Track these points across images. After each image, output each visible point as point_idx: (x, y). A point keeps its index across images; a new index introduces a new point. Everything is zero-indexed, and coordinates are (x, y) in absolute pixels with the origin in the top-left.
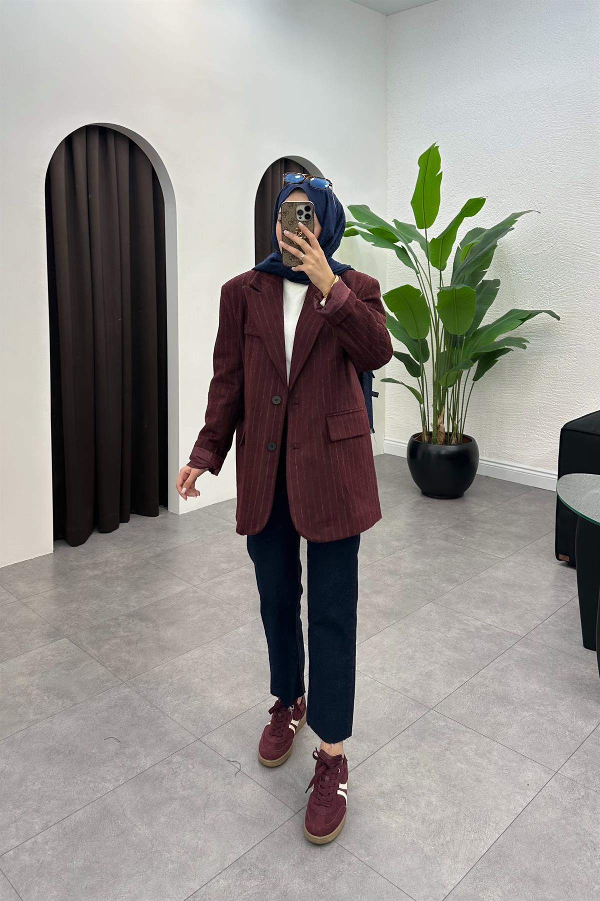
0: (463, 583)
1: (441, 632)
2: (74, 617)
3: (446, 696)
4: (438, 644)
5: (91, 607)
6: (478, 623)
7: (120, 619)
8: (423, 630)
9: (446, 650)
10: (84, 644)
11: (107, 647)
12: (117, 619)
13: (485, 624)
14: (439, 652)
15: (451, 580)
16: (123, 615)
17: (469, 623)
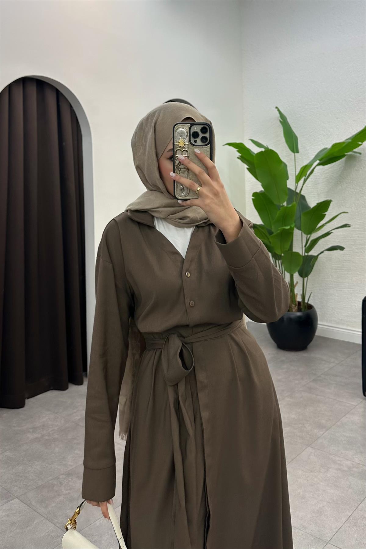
0: (330, 428)
1: (321, 472)
2: (21, 478)
3: (337, 530)
4: (321, 483)
5: (35, 468)
6: (349, 463)
7: (61, 477)
8: (306, 472)
9: (329, 488)
10: (33, 503)
11: (53, 505)
12: (59, 478)
13: (354, 463)
14: (324, 491)
15: (320, 426)
16: (62, 474)
17: (342, 463)
